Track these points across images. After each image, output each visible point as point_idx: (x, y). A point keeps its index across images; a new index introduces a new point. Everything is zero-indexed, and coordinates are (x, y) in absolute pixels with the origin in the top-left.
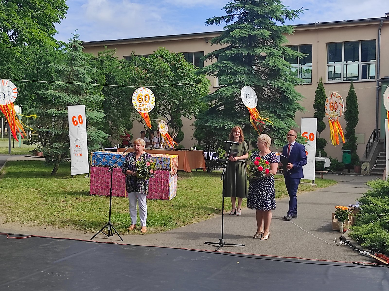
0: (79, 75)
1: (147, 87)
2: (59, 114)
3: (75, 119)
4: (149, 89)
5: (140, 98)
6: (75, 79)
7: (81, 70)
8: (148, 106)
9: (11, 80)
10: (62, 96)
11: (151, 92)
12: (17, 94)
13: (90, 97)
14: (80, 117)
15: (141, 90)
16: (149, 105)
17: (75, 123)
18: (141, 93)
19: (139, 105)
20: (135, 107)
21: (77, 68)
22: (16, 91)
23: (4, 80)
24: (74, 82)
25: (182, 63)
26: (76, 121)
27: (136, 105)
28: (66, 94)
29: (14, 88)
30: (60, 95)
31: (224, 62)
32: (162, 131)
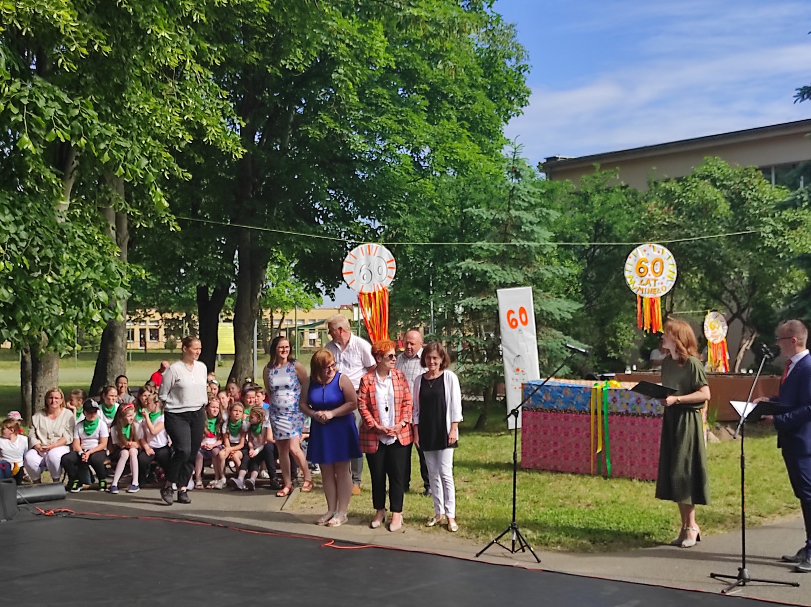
0: (523, 227)
1: (658, 244)
2: (484, 306)
3: (512, 316)
4: (662, 247)
5: (643, 268)
6: (515, 235)
7: (527, 216)
8: (659, 284)
9: (385, 245)
10: (489, 270)
11: (667, 252)
12: (394, 270)
13: (547, 270)
14: (522, 310)
15: (645, 251)
16: (663, 281)
17: (513, 324)
18: (645, 257)
19: (640, 282)
20: (631, 286)
21: (517, 213)
22: (393, 264)
23: (371, 244)
24: (514, 242)
25: (757, 188)
26: (514, 320)
27: (633, 282)
28: (497, 267)
29: (389, 260)
30: (486, 269)
32: (712, 336)
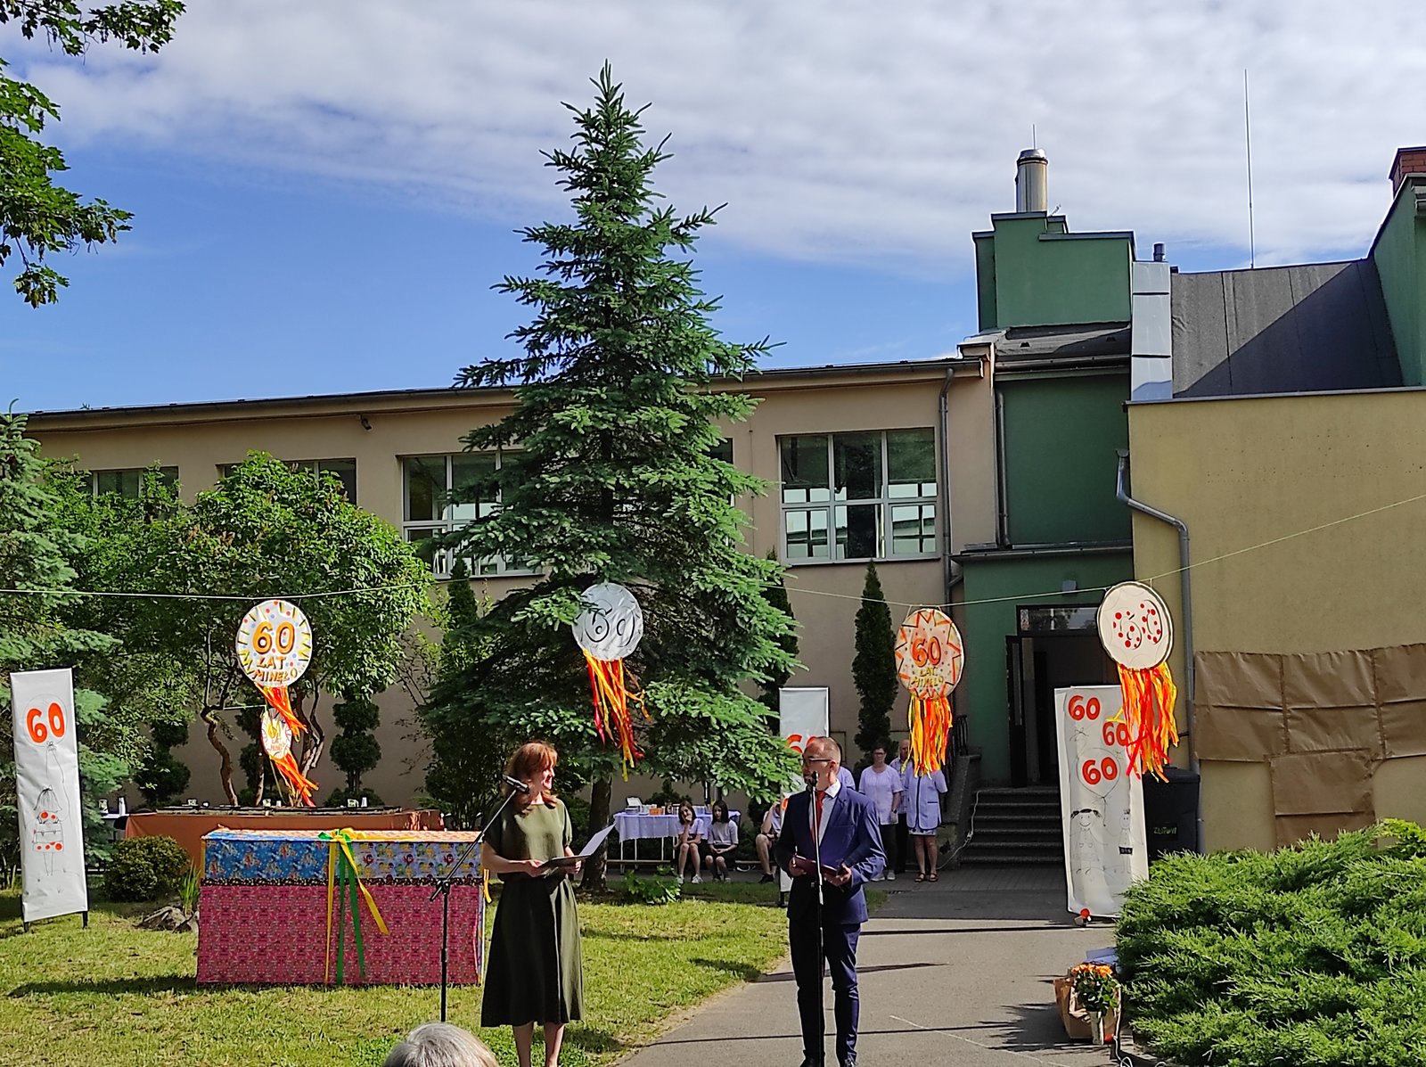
1: (287, 600)
3: (36, 720)
4: (293, 606)
5: (264, 638)
8: (287, 665)
11: (300, 615)
14: (55, 710)
15: (268, 611)
16: (293, 660)
17: (38, 733)
18: (268, 621)
19: (259, 661)
20: (246, 667)
26: (40, 726)
27: (247, 662)
31: (540, 513)
32: (272, 747)
